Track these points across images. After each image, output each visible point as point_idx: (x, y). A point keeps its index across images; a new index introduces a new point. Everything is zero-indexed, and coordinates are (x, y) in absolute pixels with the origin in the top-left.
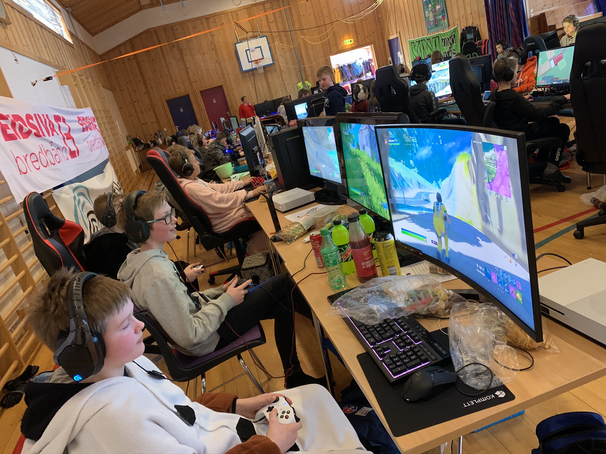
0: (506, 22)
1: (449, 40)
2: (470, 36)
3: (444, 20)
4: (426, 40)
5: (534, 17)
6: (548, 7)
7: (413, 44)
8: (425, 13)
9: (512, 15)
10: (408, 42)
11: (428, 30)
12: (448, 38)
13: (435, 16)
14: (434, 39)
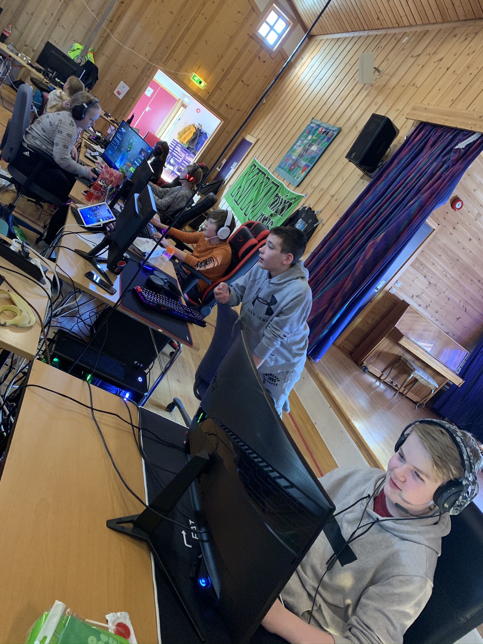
0: (349, 255)
1: (281, 203)
2: (300, 225)
3: (303, 171)
4: (266, 176)
5: (393, 295)
6: (420, 303)
7: (253, 167)
8: (297, 141)
9: (365, 256)
10: (252, 160)
11: (279, 166)
12: (282, 199)
13: (301, 156)
14: (272, 185)
